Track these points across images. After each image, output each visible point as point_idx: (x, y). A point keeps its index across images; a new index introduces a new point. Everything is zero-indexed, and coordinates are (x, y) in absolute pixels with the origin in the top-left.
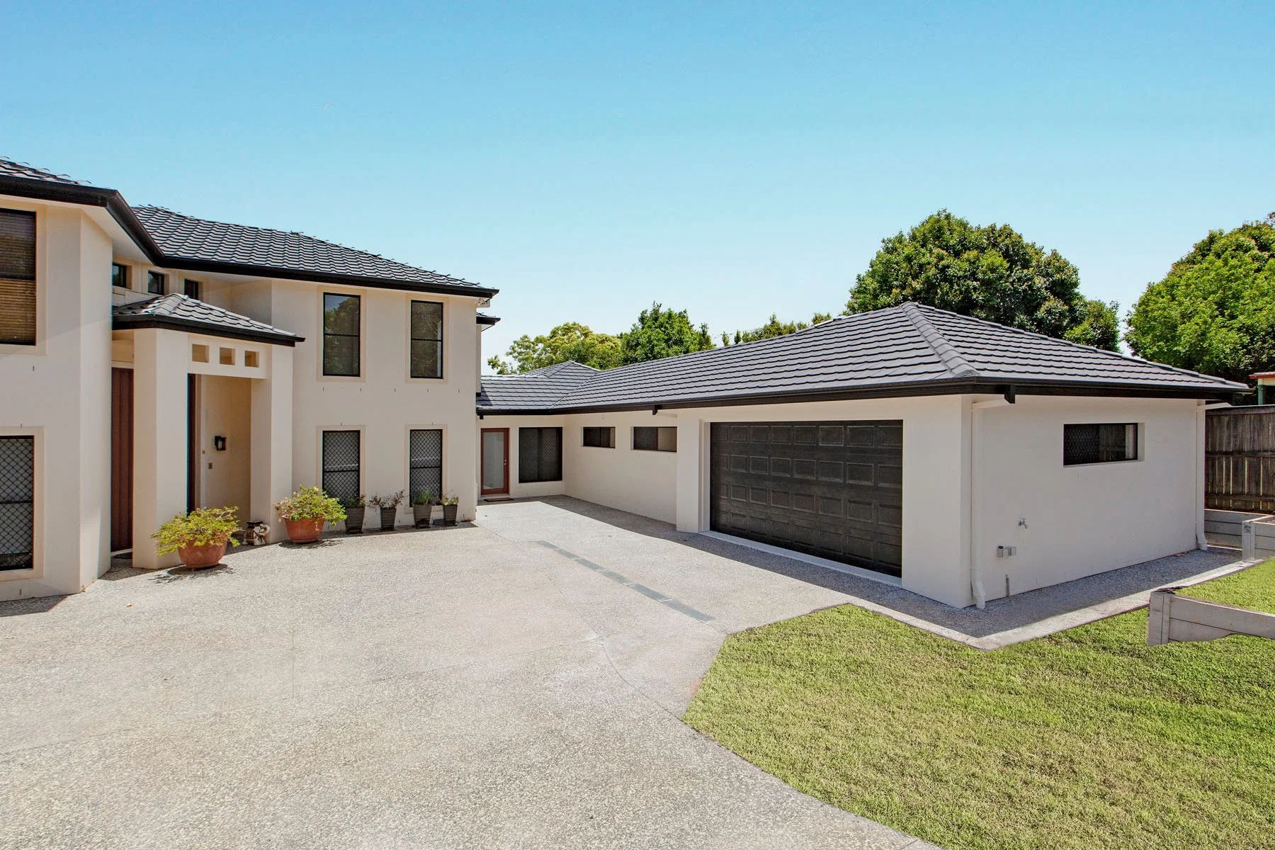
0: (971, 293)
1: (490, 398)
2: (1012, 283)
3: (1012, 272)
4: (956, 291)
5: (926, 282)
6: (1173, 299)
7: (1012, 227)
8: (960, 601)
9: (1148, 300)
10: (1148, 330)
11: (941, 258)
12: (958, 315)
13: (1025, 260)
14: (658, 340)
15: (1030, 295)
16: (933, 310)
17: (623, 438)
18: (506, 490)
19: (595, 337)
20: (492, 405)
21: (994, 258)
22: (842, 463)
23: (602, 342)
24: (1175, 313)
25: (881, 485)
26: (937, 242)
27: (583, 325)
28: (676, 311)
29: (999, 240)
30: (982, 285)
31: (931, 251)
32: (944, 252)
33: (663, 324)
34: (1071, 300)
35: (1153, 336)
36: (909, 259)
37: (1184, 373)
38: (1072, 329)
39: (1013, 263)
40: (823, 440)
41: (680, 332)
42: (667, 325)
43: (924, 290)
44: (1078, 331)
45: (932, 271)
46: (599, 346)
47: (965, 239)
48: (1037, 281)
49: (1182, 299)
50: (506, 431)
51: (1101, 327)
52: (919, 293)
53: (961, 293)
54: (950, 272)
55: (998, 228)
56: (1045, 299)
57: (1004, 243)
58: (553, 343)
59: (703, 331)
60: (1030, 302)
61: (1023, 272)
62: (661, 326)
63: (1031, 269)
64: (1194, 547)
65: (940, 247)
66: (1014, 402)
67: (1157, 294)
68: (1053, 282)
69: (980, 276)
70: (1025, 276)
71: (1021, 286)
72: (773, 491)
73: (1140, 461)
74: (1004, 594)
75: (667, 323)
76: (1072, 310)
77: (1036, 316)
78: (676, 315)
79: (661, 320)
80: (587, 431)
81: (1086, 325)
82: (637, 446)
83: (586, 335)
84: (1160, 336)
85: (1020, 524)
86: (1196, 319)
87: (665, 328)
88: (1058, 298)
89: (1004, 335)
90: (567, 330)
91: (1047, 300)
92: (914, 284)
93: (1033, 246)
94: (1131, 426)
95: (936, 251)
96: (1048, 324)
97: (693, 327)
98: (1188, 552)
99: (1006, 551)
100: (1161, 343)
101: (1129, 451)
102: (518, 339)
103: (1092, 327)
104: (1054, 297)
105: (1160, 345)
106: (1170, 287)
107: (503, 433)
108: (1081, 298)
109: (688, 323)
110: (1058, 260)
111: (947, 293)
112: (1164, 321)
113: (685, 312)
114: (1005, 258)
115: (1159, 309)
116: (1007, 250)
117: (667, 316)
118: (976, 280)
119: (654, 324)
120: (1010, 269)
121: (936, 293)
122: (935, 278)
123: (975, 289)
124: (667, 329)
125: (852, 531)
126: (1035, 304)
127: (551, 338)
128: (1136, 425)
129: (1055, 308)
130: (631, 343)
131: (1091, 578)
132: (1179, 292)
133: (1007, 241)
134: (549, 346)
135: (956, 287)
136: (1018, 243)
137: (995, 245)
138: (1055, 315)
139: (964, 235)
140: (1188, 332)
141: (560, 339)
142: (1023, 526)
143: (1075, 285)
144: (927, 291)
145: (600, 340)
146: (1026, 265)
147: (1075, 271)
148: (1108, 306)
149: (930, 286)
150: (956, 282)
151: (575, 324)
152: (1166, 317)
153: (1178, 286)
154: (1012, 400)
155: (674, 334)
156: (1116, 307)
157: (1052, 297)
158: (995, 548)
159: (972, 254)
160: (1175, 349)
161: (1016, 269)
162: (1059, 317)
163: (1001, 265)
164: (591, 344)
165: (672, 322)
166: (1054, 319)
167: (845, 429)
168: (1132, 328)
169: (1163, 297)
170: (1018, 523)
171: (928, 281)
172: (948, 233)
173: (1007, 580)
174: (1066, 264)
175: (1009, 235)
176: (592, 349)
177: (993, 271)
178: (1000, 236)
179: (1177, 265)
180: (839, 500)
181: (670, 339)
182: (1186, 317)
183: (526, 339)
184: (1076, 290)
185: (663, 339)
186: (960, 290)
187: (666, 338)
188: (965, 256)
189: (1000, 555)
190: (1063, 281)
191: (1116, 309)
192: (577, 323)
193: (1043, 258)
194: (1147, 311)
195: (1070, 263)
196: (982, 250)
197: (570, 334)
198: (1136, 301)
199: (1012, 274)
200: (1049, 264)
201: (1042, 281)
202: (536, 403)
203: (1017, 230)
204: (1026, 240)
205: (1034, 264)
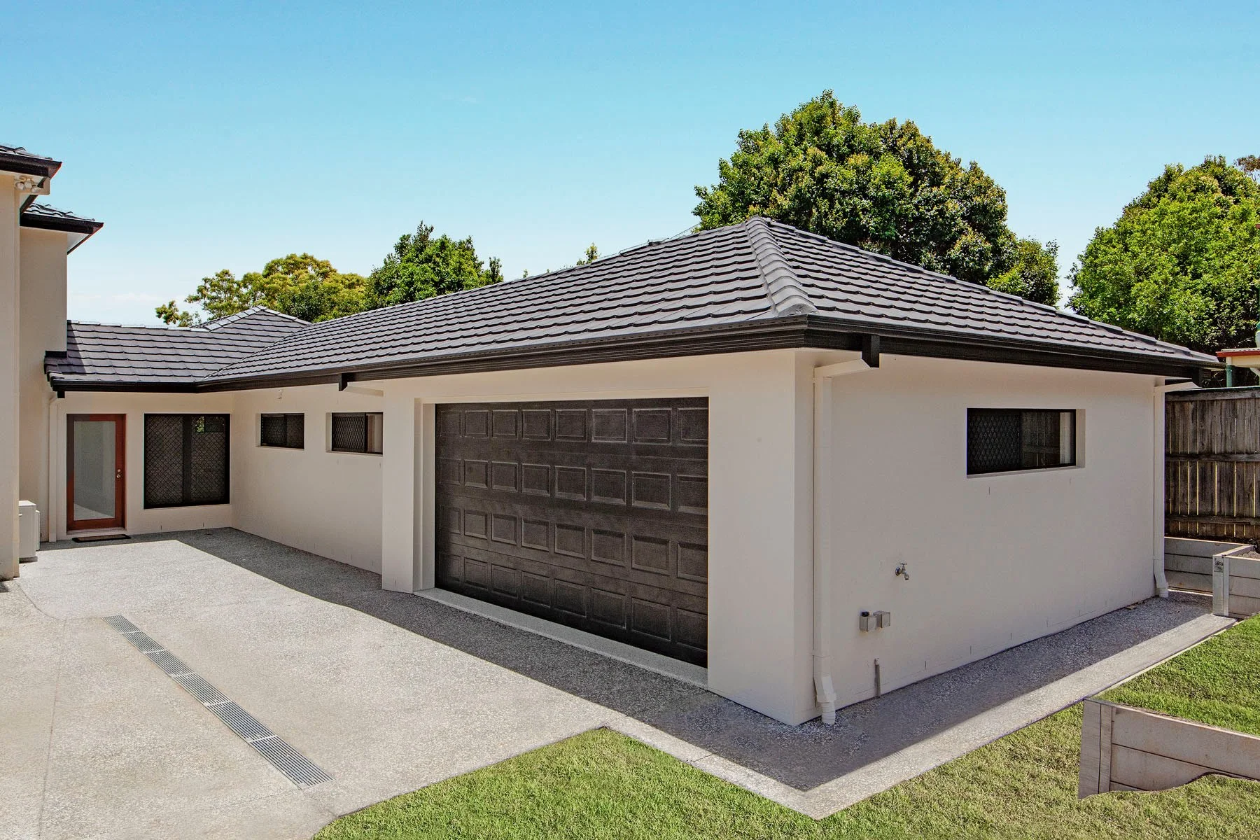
0: (859, 216)
1: (85, 362)
2: (916, 207)
3: (916, 190)
4: (838, 212)
5: (796, 197)
6: (1126, 250)
7: (917, 124)
8: (793, 712)
9: (1097, 249)
10: (1096, 291)
11: (817, 162)
12: (829, 241)
13: (935, 174)
14: (423, 282)
15: (941, 225)
16: (792, 231)
17: (317, 432)
18: (120, 521)
19: (339, 279)
20: (84, 374)
21: (891, 166)
22: (625, 472)
23: (351, 286)
24: (1129, 269)
25: (683, 509)
26: (816, 138)
27: (319, 258)
28: (456, 237)
29: (900, 142)
30: (875, 205)
31: (805, 150)
32: (824, 154)
33: (431, 257)
34: (996, 235)
35: (1102, 300)
36: (774, 161)
37: (1137, 339)
38: (996, 277)
39: (918, 177)
40: (598, 433)
41: (459, 270)
42: (438, 259)
43: (794, 209)
44: (1005, 279)
45: (806, 181)
46: (345, 292)
47: (853, 137)
48: (950, 206)
49: (1136, 249)
50: (120, 419)
51: (1035, 276)
52: (787, 213)
53: (845, 216)
54: (830, 183)
55: (899, 126)
56: (961, 232)
57: (908, 145)
58: (268, 283)
59: (493, 270)
60: (942, 237)
61: (931, 192)
62: (428, 259)
63: (943, 187)
64: (1150, 594)
65: (819, 147)
66: (877, 366)
67: (1107, 243)
68: (972, 208)
69: (872, 192)
70: (935, 196)
71: (928, 210)
72: (526, 521)
73: (1079, 467)
74: (871, 693)
75: (438, 256)
76: (997, 251)
77: (949, 255)
78: (454, 244)
79: (429, 251)
80: (267, 420)
81: (1014, 272)
82: (337, 445)
83: (325, 275)
84: (1111, 298)
85: (898, 573)
86: (1155, 276)
87: (434, 263)
88: (979, 231)
89: (895, 273)
90: (294, 265)
91: (964, 234)
92: (780, 199)
93: (947, 156)
94: (1067, 415)
95: (812, 150)
96: (965, 268)
97: (483, 265)
98: (1144, 602)
99: (872, 621)
100: (1112, 310)
101: (1065, 454)
102: (211, 275)
103: (1023, 276)
104: (973, 230)
105: (1111, 312)
106: (1123, 233)
107: (113, 423)
108: (1010, 237)
109: (475, 259)
110: (979, 178)
111: (826, 214)
112: (1116, 278)
113: (469, 241)
114: (906, 167)
115: (1110, 262)
116: (910, 158)
117: (438, 244)
118: (866, 197)
119: (417, 257)
120: (914, 184)
121: (810, 214)
122: (809, 191)
123: (864, 210)
124: (439, 266)
125: (640, 588)
126: (947, 238)
127: (266, 276)
128: (1073, 412)
129: (974, 246)
130: (381, 286)
131: (1009, 653)
132: (1132, 242)
133: (910, 145)
134: (262, 289)
135: (838, 206)
136: (925, 148)
137: (894, 150)
138: (974, 256)
139: (852, 132)
140: (1145, 293)
141: (279, 278)
142: (902, 576)
143: (1001, 214)
144: (798, 212)
145: (347, 282)
146: (936, 181)
147: (1001, 195)
148: (1044, 248)
149: (803, 205)
150: (839, 199)
151: (305, 257)
152: (1117, 274)
153: (1131, 233)
154: (874, 363)
155: (448, 273)
156: (1054, 249)
157: (970, 229)
158: (856, 615)
159: (860, 159)
160: (1130, 316)
161: (923, 185)
162: (980, 258)
163: (901, 178)
164: (330, 288)
165: (446, 255)
166: (973, 260)
167: (630, 413)
168: (1077, 289)
169: (1114, 247)
170: (894, 573)
171: (799, 196)
172: (832, 127)
173: (877, 667)
174: (990, 184)
175: (914, 136)
176: (333, 297)
177: (890, 184)
178: (901, 136)
179: (1129, 209)
180: (621, 536)
181: (442, 281)
182: (1142, 273)
183: (227, 277)
184: (1003, 223)
185: (433, 280)
186: (844, 210)
187: (437, 279)
188: (852, 161)
189: (863, 628)
190: (985, 207)
191: (1055, 253)
192: (309, 254)
193: (960, 176)
194: (1096, 266)
195: (995, 183)
196: (875, 154)
197: (297, 272)
198: (1082, 250)
199: (918, 194)
200: (967, 183)
201: (957, 207)
202: (175, 373)
203: (923, 133)
204: (936, 145)
205: (947, 180)
